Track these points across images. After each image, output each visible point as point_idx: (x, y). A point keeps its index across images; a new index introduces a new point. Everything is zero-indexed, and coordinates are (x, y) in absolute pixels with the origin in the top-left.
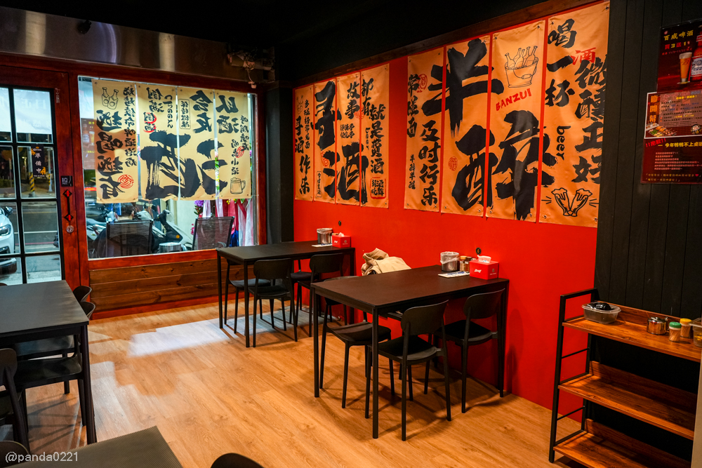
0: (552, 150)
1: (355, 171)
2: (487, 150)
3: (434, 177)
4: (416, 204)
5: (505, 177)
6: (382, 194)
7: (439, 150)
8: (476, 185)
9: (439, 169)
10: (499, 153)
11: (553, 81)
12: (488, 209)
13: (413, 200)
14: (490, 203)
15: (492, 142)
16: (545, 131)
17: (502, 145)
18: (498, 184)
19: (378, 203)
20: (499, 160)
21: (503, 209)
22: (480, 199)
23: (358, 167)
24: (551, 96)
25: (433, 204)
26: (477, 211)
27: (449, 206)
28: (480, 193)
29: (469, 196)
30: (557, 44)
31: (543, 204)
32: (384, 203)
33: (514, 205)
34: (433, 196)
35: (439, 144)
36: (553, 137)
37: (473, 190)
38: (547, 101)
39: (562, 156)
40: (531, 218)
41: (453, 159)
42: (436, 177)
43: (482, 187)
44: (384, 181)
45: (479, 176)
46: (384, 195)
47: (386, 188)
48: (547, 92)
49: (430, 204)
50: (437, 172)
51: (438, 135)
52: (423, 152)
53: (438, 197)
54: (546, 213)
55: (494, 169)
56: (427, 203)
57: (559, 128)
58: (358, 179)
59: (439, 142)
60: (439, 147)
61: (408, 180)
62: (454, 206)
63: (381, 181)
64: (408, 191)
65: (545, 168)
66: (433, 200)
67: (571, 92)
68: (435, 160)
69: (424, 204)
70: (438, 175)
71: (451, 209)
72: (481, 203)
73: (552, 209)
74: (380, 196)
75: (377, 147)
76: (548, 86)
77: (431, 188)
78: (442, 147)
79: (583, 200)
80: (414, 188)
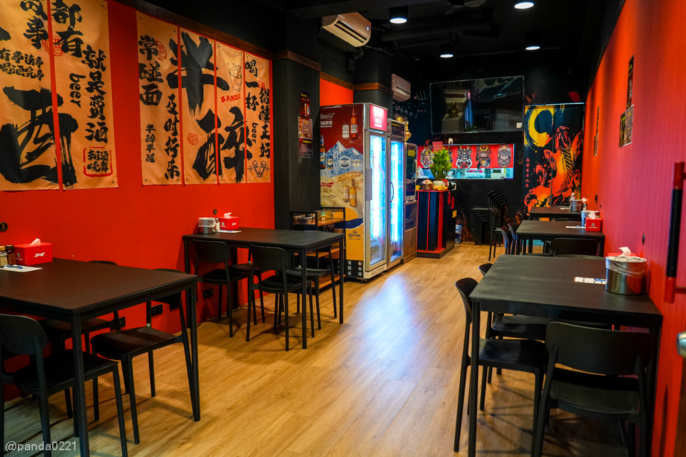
0: (250, 137)
1: (47, 136)
2: (216, 131)
3: (175, 150)
4: (157, 178)
5: (230, 153)
6: (106, 169)
7: (178, 124)
8: (211, 158)
9: (178, 142)
10: (226, 135)
11: (249, 94)
12: (220, 177)
13: (153, 174)
14: (220, 173)
15: (219, 125)
16: (247, 124)
17: (227, 129)
18: (225, 158)
19: (99, 182)
20: (226, 140)
21: (228, 176)
22: (214, 170)
23: (51, 128)
24: (248, 103)
25: (175, 177)
26: (212, 179)
27: (192, 177)
28: (213, 165)
29: (207, 167)
30: (250, 71)
31: (248, 170)
32: (110, 181)
33: (235, 173)
34: (175, 169)
35: (178, 119)
36: (251, 128)
37: (209, 163)
38: (247, 105)
39: (255, 141)
40: (243, 182)
41: (193, 135)
42: (177, 150)
43: (215, 160)
44: (108, 152)
45: (212, 152)
46: (109, 171)
47: (113, 161)
48: (247, 99)
49: (172, 177)
50: (177, 145)
51: (177, 109)
52: (168, 124)
53: (180, 170)
54: (250, 177)
55: (222, 146)
56: (169, 176)
57: (254, 123)
58: (52, 149)
59: (178, 116)
60: (178, 121)
61: (144, 153)
62: (194, 177)
63: (105, 152)
64: (146, 166)
65: (248, 148)
66: (175, 173)
67: (257, 104)
68: (175, 134)
69: (167, 177)
70: (179, 149)
71: (192, 180)
72: (215, 173)
73: (252, 174)
74: (104, 172)
75: (99, 106)
76: (247, 96)
77: (173, 162)
78: (180, 121)
79: (264, 167)
80: (152, 161)
